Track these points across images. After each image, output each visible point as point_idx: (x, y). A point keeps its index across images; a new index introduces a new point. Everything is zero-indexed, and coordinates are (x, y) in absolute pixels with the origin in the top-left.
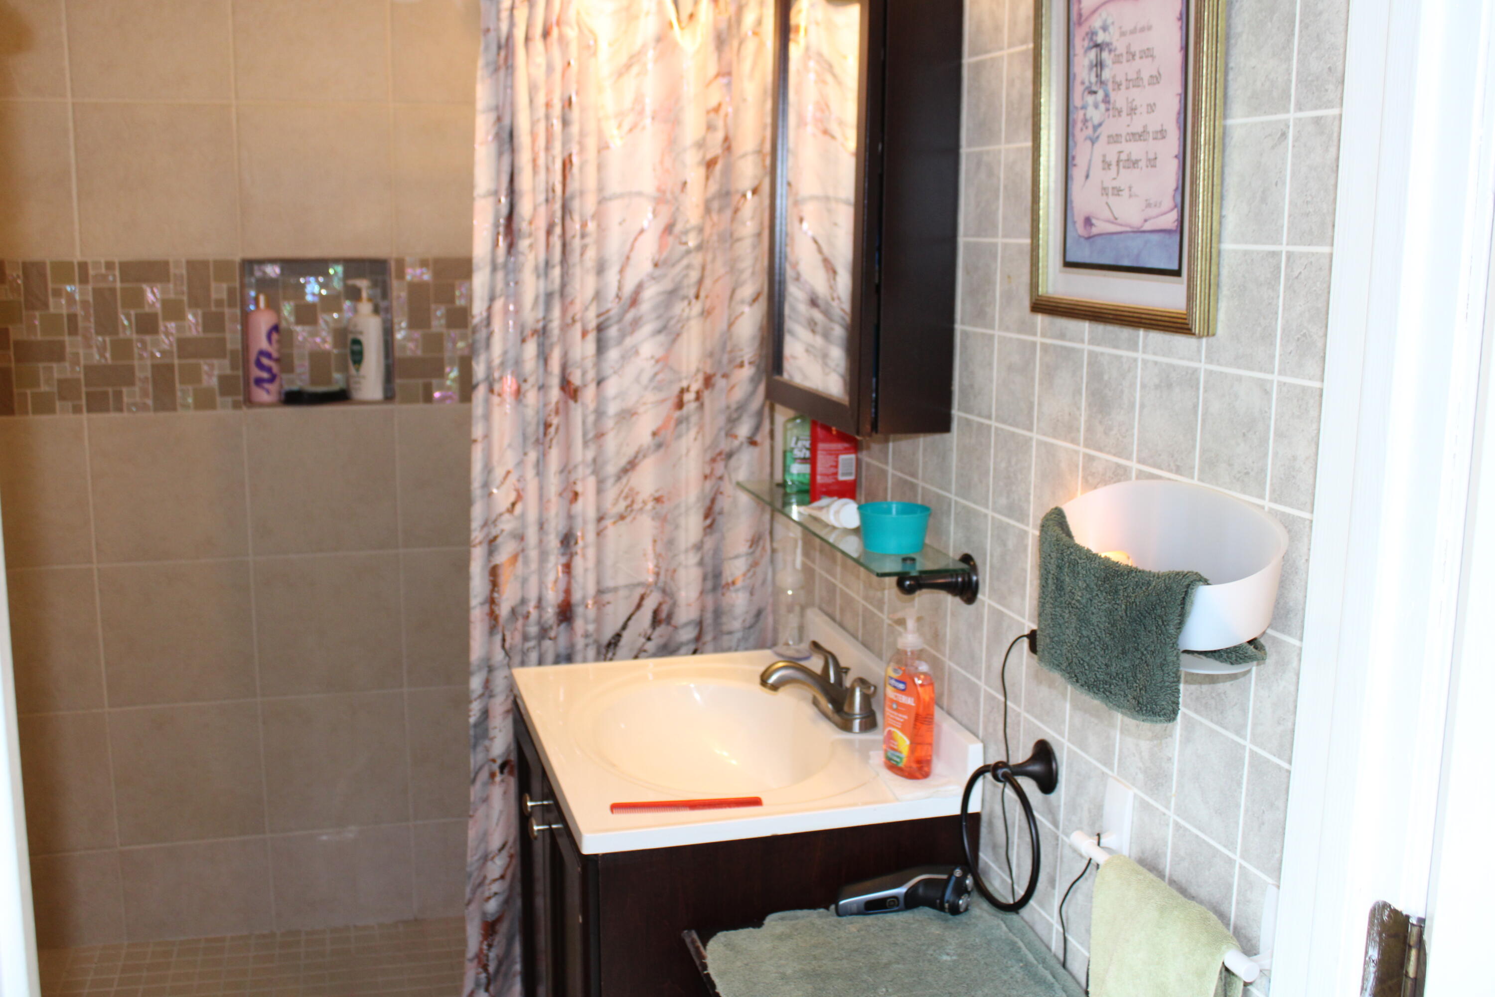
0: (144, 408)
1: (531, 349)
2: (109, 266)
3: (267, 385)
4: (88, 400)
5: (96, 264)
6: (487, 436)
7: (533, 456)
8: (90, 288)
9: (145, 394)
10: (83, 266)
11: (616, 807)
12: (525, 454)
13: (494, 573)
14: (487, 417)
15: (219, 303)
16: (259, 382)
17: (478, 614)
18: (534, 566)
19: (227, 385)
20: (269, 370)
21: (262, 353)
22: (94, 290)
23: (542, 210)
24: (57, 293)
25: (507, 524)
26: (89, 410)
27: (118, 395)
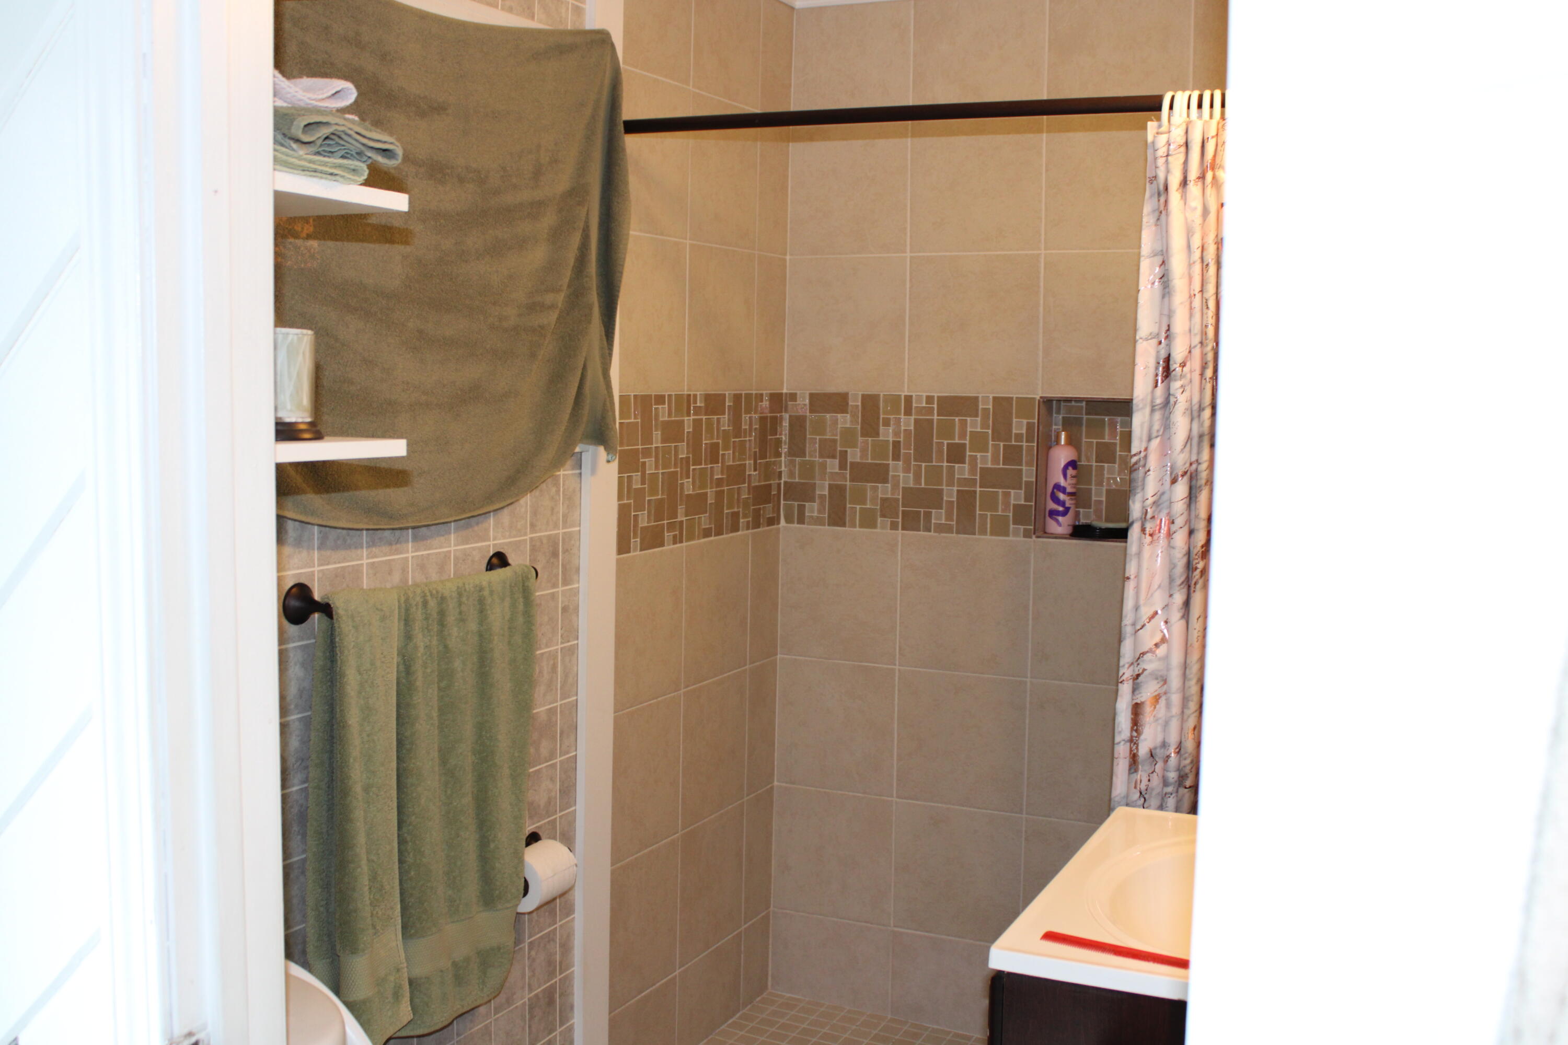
0: (949, 529)
1: (1181, 489)
2: (930, 399)
3: (1060, 518)
4: (903, 519)
5: (919, 398)
6: (1137, 576)
7: (1179, 598)
8: (913, 417)
9: (949, 517)
10: (908, 399)
11: (1051, 936)
12: (1171, 596)
13: (1137, 710)
14: (1139, 554)
15: (1019, 437)
16: (1053, 514)
17: (1122, 751)
18: (1176, 710)
19: (1020, 515)
20: (1062, 503)
21: (1057, 487)
22: (916, 420)
23: (1197, 352)
24: (887, 423)
25: (1150, 665)
26: (904, 528)
27: (928, 515)
